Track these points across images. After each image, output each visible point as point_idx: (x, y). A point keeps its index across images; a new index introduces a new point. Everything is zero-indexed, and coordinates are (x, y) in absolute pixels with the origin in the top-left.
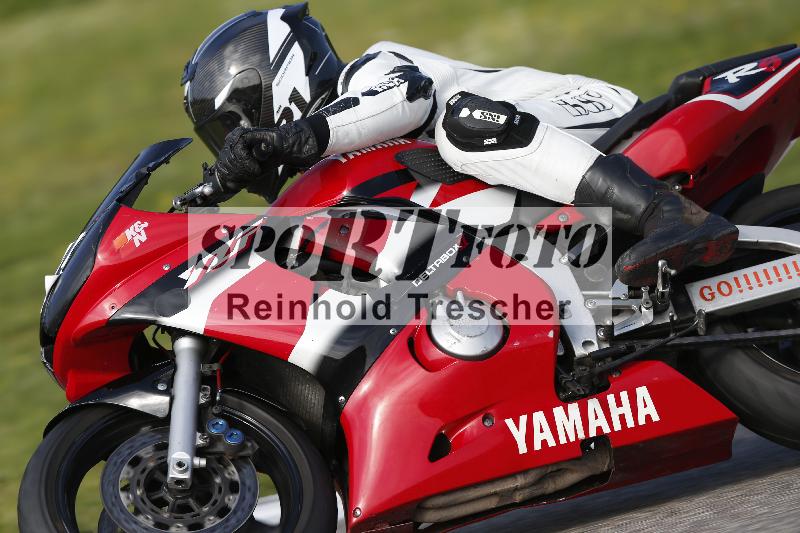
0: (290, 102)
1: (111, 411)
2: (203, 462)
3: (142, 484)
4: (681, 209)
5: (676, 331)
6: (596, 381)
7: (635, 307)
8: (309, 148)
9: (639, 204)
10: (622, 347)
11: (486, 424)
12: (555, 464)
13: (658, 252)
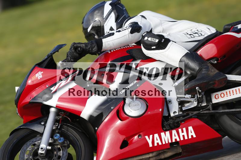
0: (110, 30)
2: (50, 148)
5: (202, 109)
6: (176, 124)
7: (192, 101)
8: (95, 49)
9: (197, 68)
10: (185, 114)
11: (139, 137)
12: (163, 150)
13: (196, 85)
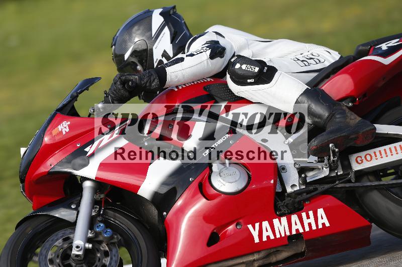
0: (162, 57)
1: (48, 218)
2: (90, 246)
3: (60, 257)
4: (345, 117)
5: (339, 180)
6: (296, 206)
7: (320, 167)
8: (155, 83)
9: (325, 113)
10: (311, 188)
11: (238, 227)
12: (275, 247)
13: (329, 140)
